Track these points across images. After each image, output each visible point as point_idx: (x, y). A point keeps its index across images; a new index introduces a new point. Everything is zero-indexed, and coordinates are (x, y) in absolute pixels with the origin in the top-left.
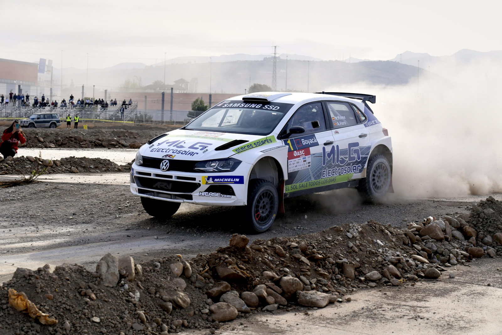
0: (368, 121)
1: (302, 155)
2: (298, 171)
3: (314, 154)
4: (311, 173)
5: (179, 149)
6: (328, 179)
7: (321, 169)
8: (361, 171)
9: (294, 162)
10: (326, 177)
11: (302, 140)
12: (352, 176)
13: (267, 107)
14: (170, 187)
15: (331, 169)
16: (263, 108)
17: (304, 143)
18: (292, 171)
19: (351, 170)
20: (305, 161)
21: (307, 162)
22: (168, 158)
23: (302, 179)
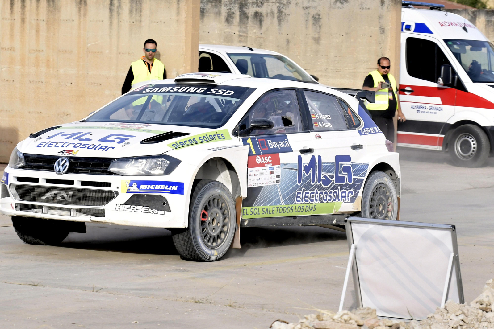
0: (365, 127)
1: (268, 163)
2: (262, 187)
3: (285, 165)
4: (280, 192)
5: (83, 143)
6: (305, 205)
7: (294, 189)
8: (353, 200)
9: (256, 173)
10: (301, 202)
11: (268, 141)
12: (340, 207)
13: (214, 92)
14: (69, 199)
15: (308, 191)
16: (209, 93)
17: (271, 146)
18: (252, 186)
19: (338, 197)
20: (272, 173)
21: (275, 174)
22: (66, 154)
23: (266, 200)
